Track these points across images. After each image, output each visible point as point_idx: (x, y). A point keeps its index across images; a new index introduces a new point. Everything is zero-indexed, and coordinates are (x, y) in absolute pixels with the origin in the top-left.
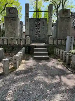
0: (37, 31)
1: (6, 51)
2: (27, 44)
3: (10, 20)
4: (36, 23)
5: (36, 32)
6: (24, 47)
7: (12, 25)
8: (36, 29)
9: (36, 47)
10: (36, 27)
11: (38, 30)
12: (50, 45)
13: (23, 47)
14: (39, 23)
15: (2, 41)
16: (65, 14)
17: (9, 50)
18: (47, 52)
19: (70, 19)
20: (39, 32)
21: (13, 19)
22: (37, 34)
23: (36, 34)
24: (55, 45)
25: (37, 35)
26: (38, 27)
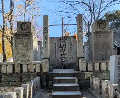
0: (62, 53)
1: (11, 83)
2: (43, 71)
3: (21, 38)
4: (61, 43)
5: (61, 55)
8: (61, 50)
10: (61, 49)
11: (64, 52)
13: (37, 76)
14: (65, 43)
17: (14, 82)
21: (25, 37)
23: (62, 57)
25: (62, 59)
26: (64, 48)
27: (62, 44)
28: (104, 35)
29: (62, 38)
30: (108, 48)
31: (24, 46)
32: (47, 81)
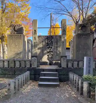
0: (49, 51)
1: (6, 75)
2: (32, 67)
3: (14, 38)
5: (48, 53)
6: (28, 71)
7: (17, 44)
8: (48, 48)
9: (44, 71)
12: (63, 68)
15: (2, 63)
16: (84, 30)
17: (9, 74)
18: (57, 78)
19: (89, 35)
20: (52, 52)
21: (17, 37)
22: (49, 55)
24: (70, 68)
26: (51, 46)
27: (49, 42)
28: (85, 37)
29: (49, 37)
30: (88, 49)
31: (16, 45)
32: (35, 75)
